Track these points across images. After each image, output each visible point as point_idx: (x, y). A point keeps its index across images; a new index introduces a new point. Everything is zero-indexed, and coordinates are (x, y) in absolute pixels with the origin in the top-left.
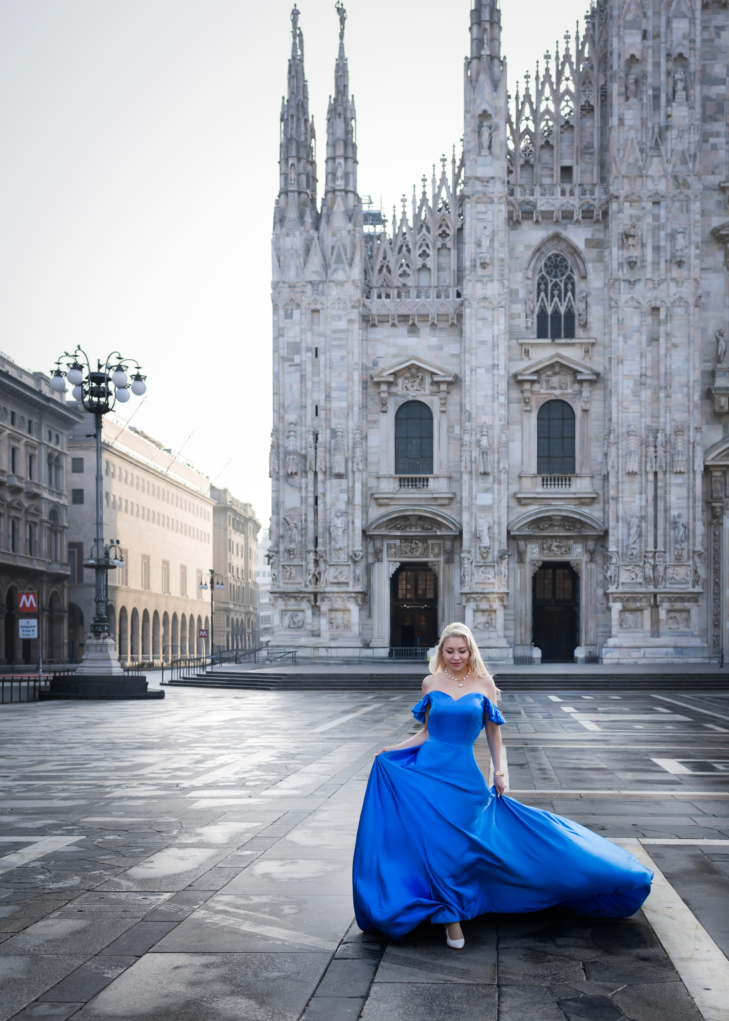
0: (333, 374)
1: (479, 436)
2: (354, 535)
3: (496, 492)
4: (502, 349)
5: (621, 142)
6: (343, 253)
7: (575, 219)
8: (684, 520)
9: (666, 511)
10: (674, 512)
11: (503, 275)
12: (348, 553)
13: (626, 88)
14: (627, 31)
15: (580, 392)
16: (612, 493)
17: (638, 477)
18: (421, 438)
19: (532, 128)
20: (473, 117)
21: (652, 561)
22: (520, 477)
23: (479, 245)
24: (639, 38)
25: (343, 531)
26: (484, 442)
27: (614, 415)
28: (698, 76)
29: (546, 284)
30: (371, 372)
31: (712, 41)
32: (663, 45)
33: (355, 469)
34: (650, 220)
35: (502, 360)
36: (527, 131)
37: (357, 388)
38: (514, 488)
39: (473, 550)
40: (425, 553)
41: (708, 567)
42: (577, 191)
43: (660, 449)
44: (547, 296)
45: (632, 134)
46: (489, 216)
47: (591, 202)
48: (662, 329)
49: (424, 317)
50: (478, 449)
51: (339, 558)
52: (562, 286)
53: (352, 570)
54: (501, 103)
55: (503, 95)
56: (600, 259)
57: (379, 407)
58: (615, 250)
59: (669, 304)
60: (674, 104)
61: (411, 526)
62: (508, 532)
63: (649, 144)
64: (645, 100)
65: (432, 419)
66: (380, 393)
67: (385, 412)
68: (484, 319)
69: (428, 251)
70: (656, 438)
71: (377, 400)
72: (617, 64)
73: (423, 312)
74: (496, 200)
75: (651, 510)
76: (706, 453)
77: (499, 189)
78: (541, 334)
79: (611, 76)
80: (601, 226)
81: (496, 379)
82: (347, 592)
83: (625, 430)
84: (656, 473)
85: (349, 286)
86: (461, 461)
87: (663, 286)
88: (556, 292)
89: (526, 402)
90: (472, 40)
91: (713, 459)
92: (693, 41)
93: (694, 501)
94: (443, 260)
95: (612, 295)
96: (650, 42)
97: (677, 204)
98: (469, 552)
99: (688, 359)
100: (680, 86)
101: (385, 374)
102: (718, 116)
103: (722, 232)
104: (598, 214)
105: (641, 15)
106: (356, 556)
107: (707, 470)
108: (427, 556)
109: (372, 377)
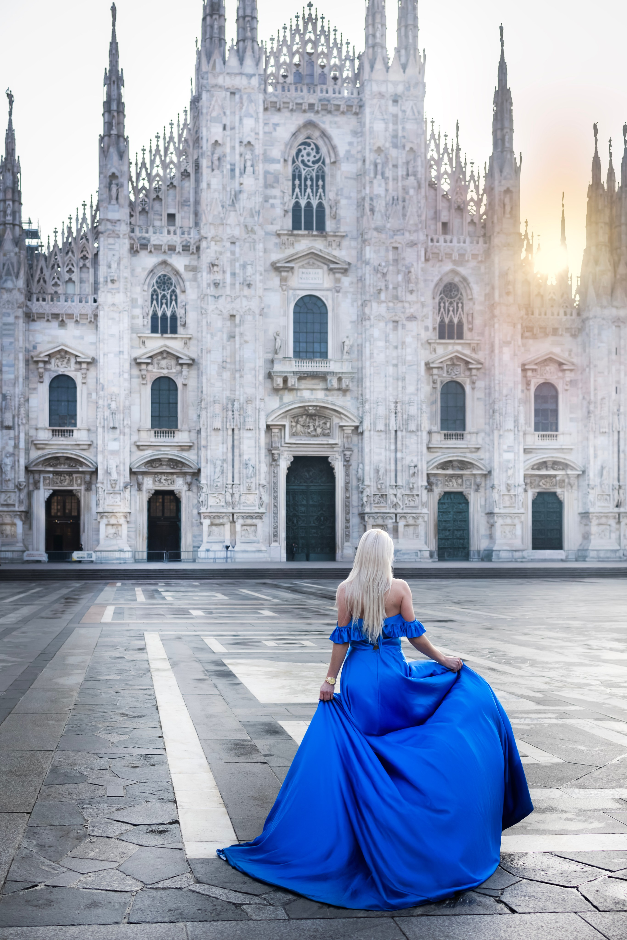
0: (4, 355)
1: (109, 401)
2: (19, 470)
3: (122, 441)
4: (126, 340)
5: (209, 200)
6: (11, 269)
7: (177, 251)
8: (252, 463)
9: (240, 456)
10: (246, 457)
11: (126, 289)
12: (15, 483)
13: (212, 163)
14: (213, 124)
15: (181, 372)
16: (203, 443)
17: (221, 432)
18: (68, 401)
19: (147, 186)
20: (105, 177)
21: (230, 491)
22: (139, 431)
23: (109, 267)
24: (221, 129)
25: (11, 468)
26: (113, 406)
27: (204, 389)
28: (261, 157)
29: (157, 295)
30: (32, 354)
31: (270, 133)
32: (237, 135)
33: (20, 423)
34: (228, 254)
35: (126, 348)
36: (143, 188)
37: (21, 365)
38: (135, 438)
39: (105, 482)
40: (71, 483)
41: (270, 495)
42: (179, 231)
43: (236, 413)
44: (157, 303)
45: (216, 195)
46: (116, 247)
47: (188, 240)
48: (237, 330)
49: (70, 316)
50: (109, 410)
51: (8, 487)
52: (169, 297)
53: (17, 495)
54: (125, 168)
55: (126, 163)
56: (195, 279)
57: (37, 379)
58: (205, 274)
59: (242, 313)
60: (245, 176)
61: (60, 464)
62: (131, 469)
63: (228, 203)
64: (225, 172)
65: (76, 388)
66: (38, 369)
67: (42, 382)
68: (113, 319)
69: (73, 269)
70: (233, 405)
71: (36, 373)
72: (206, 146)
73: (70, 312)
74: (121, 236)
75: (230, 455)
76: (268, 416)
77: (124, 229)
78: (154, 330)
79: (202, 154)
80: (196, 256)
81: (122, 361)
82: (14, 511)
83: (212, 399)
84: (233, 430)
85: (16, 293)
86: (97, 418)
87: (238, 300)
88: (164, 301)
89: (143, 378)
90: (105, 123)
91: (272, 420)
92: (257, 134)
93: (260, 449)
94: (84, 276)
95: (203, 306)
96: (228, 132)
97: (247, 245)
98: (103, 483)
99: (255, 351)
100: (249, 164)
101: (42, 355)
102: (275, 185)
103: (278, 265)
104: (193, 248)
105: (222, 114)
106: (20, 485)
107: (268, 427)
108: (72, 486)
109: (32, 357)
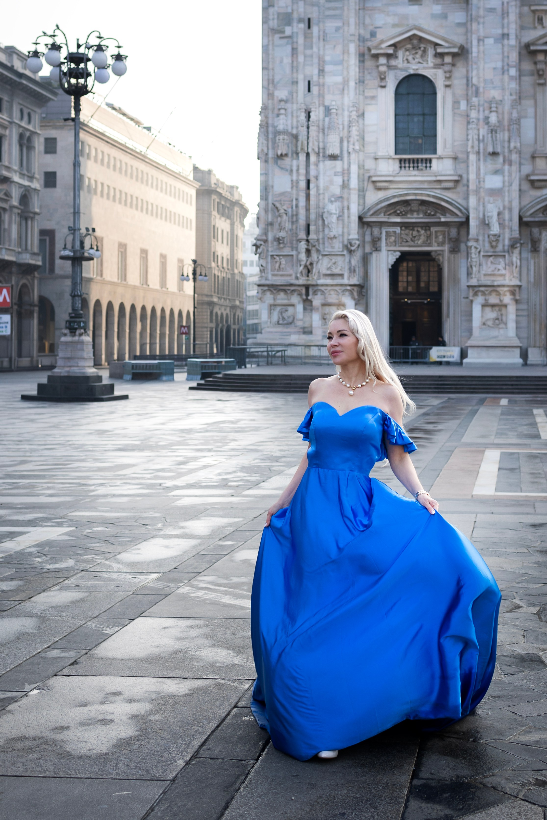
0: (327, 47)
1: (487, 112)
2: (349, 222)
3: (506, 173)
4: (513, 17)
12: (343, 242)
18: (424, 115)
22: (533, 157)
25: (338, 218)
26: (493, 119)
30: (369, 44)
33: (350, 150)
35: (513, 29)
37: (353, 61)
38: (527, 169)
39: (481, 238)
40: (428, 242)
50: (486, 127)
51: (333, 247)
53: (347, 260)
57: (377, 82)
61: (412, 211)
62: (520, 218)
65: (435, 94)
66: (378, 66)
67: (384, 87)
71: (375, 74)
81: (506, 49)
82: (341, 285)
86: (468, 140)
89: (540, 75)
98: (477, 240)
101: (384, 45)
106: (351, 245)
108: (430, 245)
109: (369, 50)
